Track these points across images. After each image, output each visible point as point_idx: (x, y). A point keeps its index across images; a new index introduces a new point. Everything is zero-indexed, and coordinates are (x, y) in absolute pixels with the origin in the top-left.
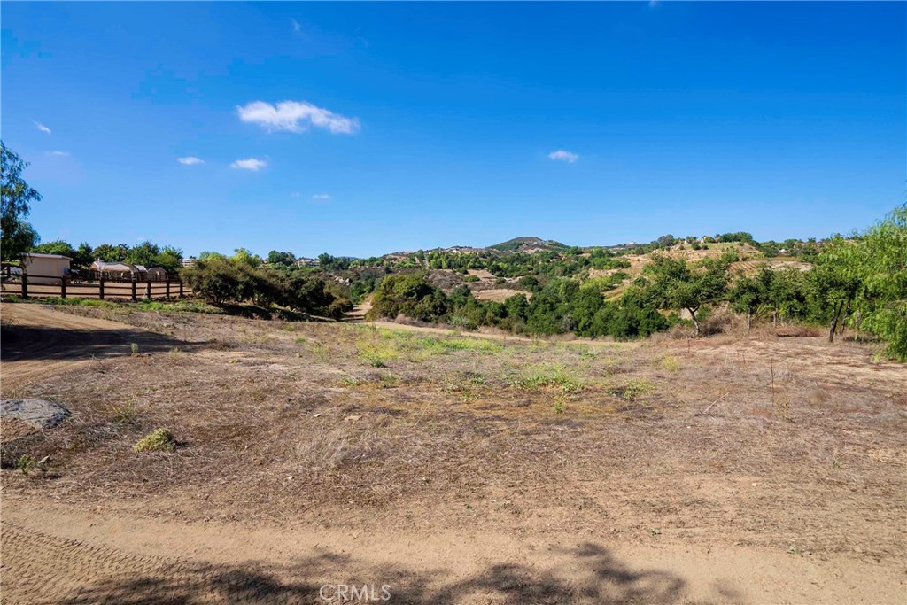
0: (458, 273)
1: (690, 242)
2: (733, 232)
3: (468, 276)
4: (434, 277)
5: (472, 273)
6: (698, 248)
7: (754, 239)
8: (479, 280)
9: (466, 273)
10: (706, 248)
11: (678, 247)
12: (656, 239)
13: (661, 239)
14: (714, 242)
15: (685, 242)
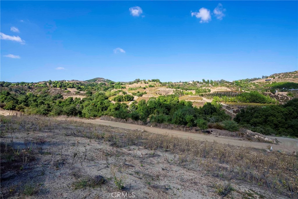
0: (62, 89)
1: (144, 81)
2: (155, 79)
3: (67, 90)
4: (51, 91)
5: (69, 89)
6: (146, 83)
7: (161, 81)
8: (70, 92)
9: (66, 89)
10: (148, 83)
11: (140, 82)
12: (135, 80)
13: (136, 80)
14: (150, 81)
15: (143, 81)
